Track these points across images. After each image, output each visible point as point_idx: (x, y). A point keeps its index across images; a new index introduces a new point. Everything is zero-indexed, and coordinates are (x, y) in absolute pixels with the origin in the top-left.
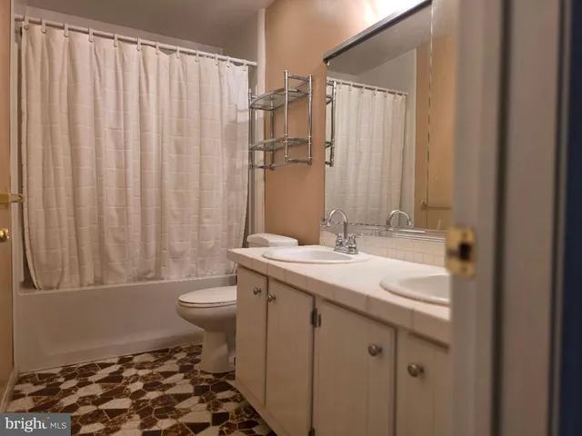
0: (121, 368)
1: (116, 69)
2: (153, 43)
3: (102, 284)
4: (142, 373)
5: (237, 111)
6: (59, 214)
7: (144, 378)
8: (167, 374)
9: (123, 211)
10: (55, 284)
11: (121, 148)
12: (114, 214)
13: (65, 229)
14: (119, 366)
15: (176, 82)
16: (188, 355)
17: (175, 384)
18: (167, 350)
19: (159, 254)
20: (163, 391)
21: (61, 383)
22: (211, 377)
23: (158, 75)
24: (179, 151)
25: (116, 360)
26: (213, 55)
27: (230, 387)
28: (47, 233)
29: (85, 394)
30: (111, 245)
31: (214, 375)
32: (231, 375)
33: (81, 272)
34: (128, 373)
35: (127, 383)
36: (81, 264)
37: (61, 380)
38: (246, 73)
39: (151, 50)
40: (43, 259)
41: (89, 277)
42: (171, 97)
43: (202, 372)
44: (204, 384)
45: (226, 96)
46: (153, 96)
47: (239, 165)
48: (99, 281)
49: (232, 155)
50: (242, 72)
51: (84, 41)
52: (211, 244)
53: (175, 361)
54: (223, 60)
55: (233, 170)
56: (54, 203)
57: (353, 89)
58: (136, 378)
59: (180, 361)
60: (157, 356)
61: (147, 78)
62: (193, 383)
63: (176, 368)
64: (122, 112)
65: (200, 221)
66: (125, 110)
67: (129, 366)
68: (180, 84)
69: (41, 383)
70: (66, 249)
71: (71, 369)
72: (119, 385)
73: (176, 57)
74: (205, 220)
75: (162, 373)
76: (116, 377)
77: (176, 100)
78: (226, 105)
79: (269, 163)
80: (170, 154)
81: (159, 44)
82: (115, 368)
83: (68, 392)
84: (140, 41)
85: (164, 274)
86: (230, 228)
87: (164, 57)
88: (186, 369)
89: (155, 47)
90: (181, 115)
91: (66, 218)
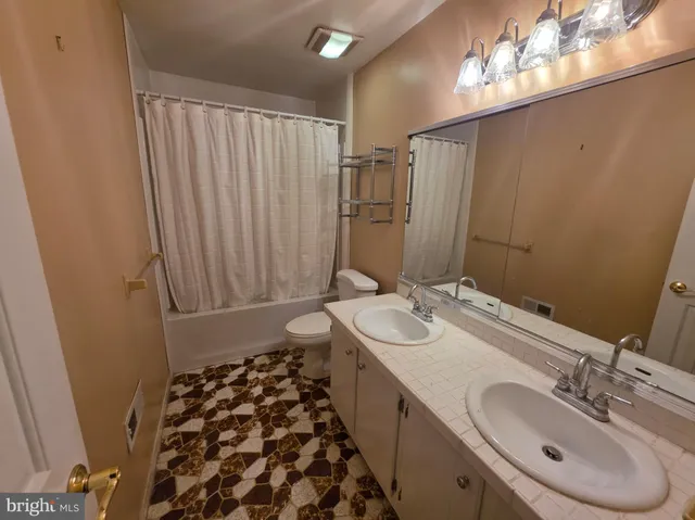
0: (246, 371)
1: (228, 135)
2: (258, 110)
3: (228, 307)
4: (262, 376)
5: (328, 165)
6: (191, 257)
7: (263, 382)
8: (280, 378)
9: (240, 254)
10: (194, 309)
11: (236, 204)
12: (234, 255)
13: (197, 270)
14: (244, 368)
15: (278, 143)
16: (294, 358)
17: (285, 390)
18: (277, 352)
19: (269, 282)
20: (277, 396)
21: (203, 385)
22: (311, 383)
23: (263, 138)
24: (282, 202)
25: (242, 362)
26: (308, 117)
27: (325, 396)
28: (184, 274)
29: (221, 398)
30: (233, 279)
31: (314, 381)
32: (327, 383)
33: (212, 300)
34: (252, 376)
35: (251, 387)
36: (211, 293)
37: (204, 381)
38: (336, 133)
39: (256, 117)
40: (183, 293)
41: (218, 302)
42: (274, 157)
43: (305, 377)
44: (306, 390)
45: (319, 154)
46: (259, 157)
47: (329, 210)
48: (225, 305)
49: (325, 202)
50: (333, 131)
51: (199, 111)
52: (308, 273)
53: (285, 365)
54: (317, 122)
55: (325, 215)
56: (187, 251)
57: (425, 141)
58: (257, 381)
59: (288, 364)
60: (270, 358)
61: (254, 143)
62: (298, 389)
63: (286, 373)
64: (234, 172)
65: (299, 258)
66: (237, 170)
67: (252, 369)
68: (281, 147)
69: (190, 384)
70: (199, 285)
71: (211, 370)
72: (244, 389)
73: (278, 123)
74: (304, 256)
75: (276, 377)
76: (242, 380)
77: (278, 160)
78: (319, 161)
79: (354, 213)
80: (275, 206)
81: (263, 111)
82: (241, 371)
83: (209, 395)
84: (247, 108)
85: (273, 297)
86: (323, 259)
87: (267, 122)
88: (293, 374)
89: (259, 113)
90: (283, 171)
91: (197, 262)
